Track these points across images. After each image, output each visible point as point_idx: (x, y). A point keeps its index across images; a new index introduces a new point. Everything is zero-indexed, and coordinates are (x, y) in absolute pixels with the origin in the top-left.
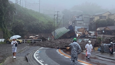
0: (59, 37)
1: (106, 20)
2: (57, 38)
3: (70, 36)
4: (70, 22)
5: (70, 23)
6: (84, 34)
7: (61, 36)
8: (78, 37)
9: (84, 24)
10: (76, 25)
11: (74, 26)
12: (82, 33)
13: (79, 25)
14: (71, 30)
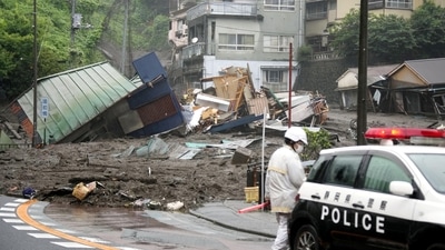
0: (66, 132)
1: (407, 15)
2: (57, 137)
3: (141, 125)
6: (243, 109)
7: (83, 120)
8: (196, 129)
10: (209, 51)
11: (199, 53)
12: (228, 103)
13: (234, 48)
14: (150, 84)
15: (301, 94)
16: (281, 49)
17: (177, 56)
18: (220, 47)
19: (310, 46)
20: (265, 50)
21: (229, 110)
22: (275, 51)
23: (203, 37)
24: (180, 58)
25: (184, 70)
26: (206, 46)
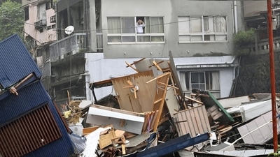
4: (33, 12)
5: (40, 27)
9: (184, 27)
10: (93, 46)
11: (76, 50)
12: (142, 120)
13: (133, 39)
14: (14, 89)
15: (259, 99)
16: (207, 37)
17: (39, 59)
18: (110, 39)
19: (252, 31)
20: (182, 40)
21: (144, 130)
22: (198, 40)
23: (81, 24)
24: (45, 63)
25: (53, 79)
26: (87, 38)
